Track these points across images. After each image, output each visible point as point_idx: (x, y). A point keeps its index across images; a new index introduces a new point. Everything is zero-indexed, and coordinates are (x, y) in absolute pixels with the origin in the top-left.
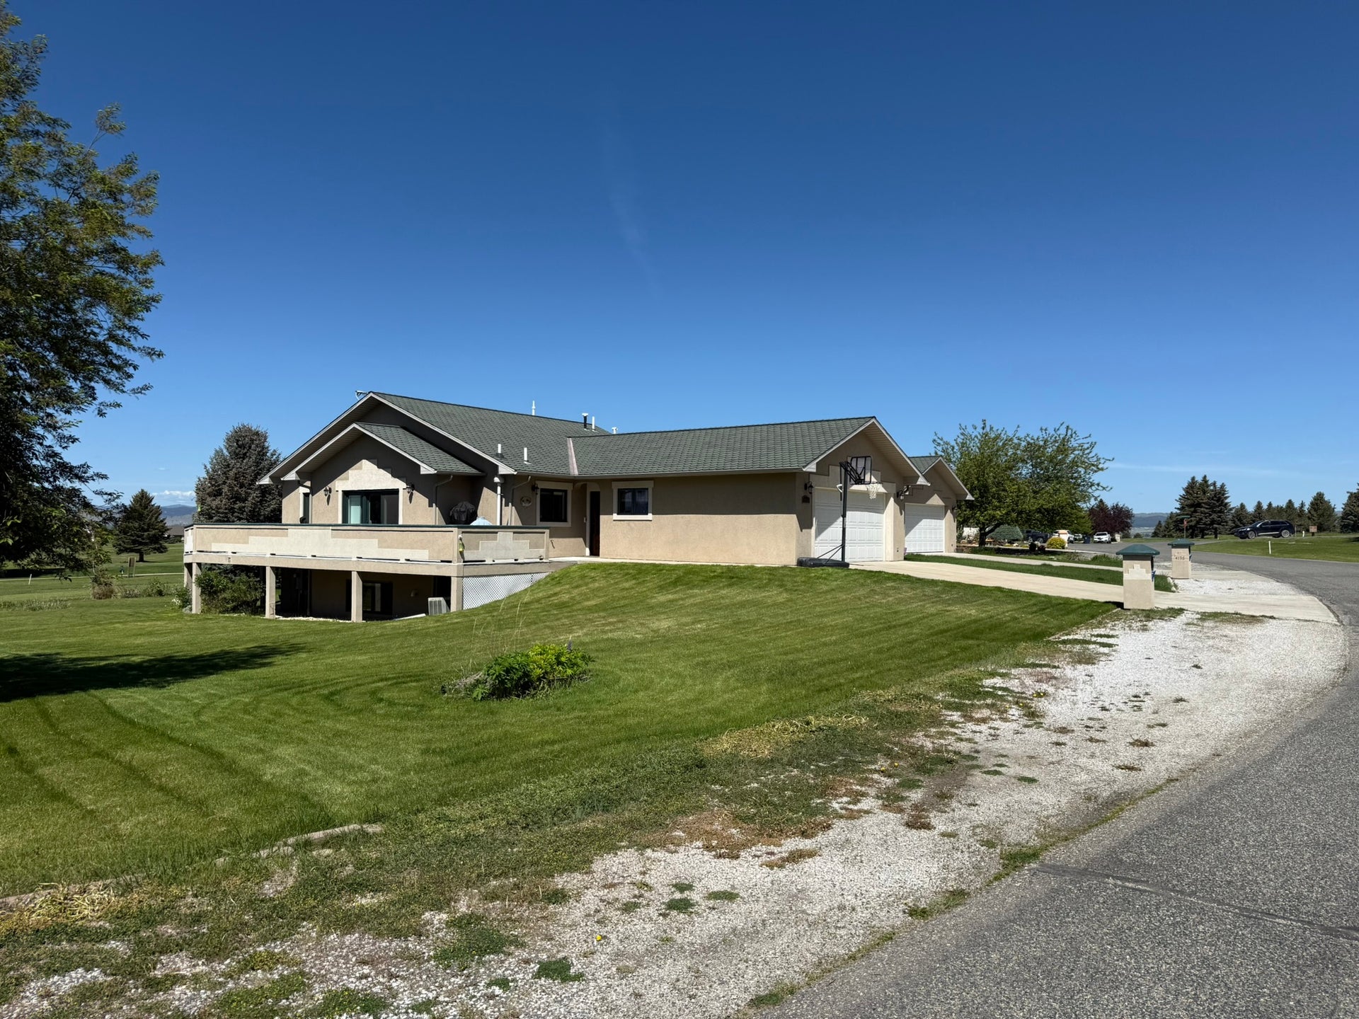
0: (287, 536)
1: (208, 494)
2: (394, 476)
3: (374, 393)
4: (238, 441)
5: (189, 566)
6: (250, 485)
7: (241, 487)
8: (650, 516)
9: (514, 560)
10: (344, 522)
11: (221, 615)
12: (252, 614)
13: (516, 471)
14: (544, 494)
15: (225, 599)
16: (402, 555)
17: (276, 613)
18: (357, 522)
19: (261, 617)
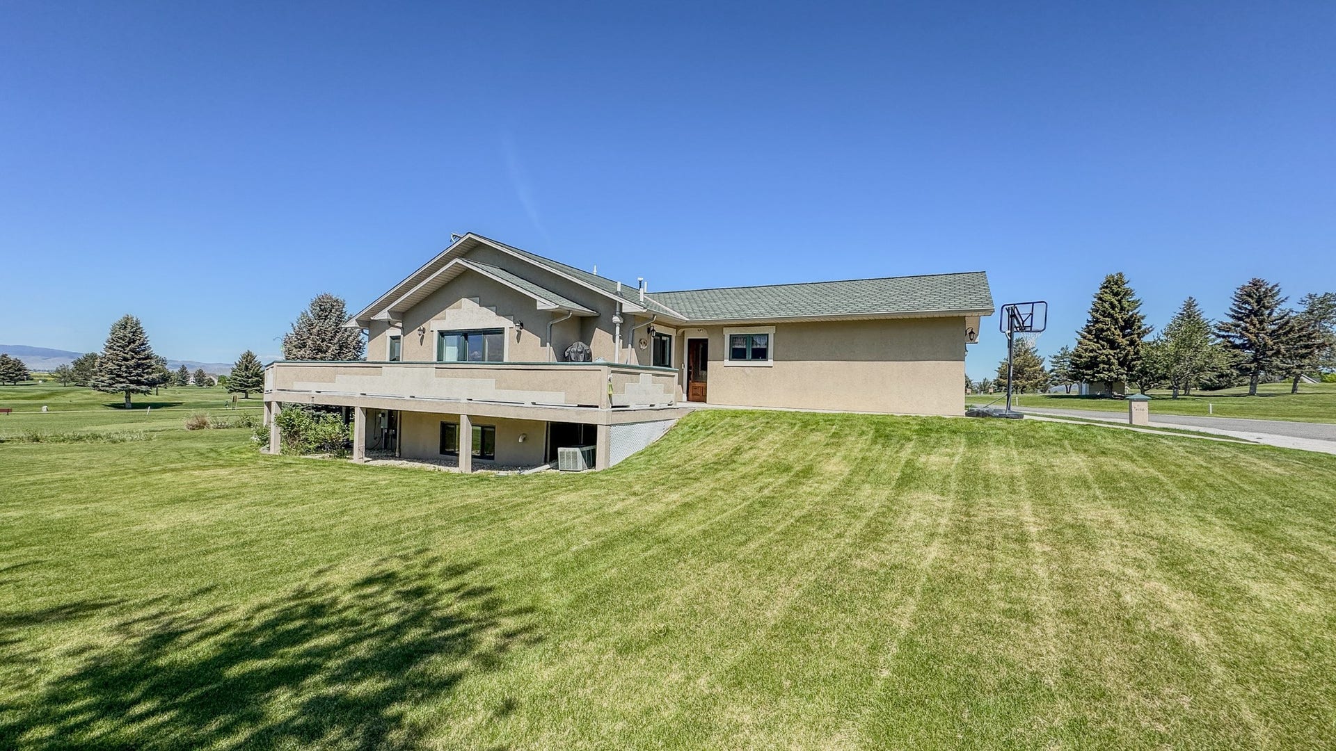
0: (381, 374)
1: (294, 346)
2: (498, 314)
3: (472, 234)
4: (321, 306)
5: (269, 404)
6: (330, 340)
7: (322, 342)
8: (770, 362)
9: (651, 406)
10: (438, 360)
11: (302, 457)
12: (341, 455)
13: (645, 308)
14: (656, 337)
15: (307, 439)
16: (527, 397)
17: (366, 456)
18: (455, 360)
19: (349, 461)
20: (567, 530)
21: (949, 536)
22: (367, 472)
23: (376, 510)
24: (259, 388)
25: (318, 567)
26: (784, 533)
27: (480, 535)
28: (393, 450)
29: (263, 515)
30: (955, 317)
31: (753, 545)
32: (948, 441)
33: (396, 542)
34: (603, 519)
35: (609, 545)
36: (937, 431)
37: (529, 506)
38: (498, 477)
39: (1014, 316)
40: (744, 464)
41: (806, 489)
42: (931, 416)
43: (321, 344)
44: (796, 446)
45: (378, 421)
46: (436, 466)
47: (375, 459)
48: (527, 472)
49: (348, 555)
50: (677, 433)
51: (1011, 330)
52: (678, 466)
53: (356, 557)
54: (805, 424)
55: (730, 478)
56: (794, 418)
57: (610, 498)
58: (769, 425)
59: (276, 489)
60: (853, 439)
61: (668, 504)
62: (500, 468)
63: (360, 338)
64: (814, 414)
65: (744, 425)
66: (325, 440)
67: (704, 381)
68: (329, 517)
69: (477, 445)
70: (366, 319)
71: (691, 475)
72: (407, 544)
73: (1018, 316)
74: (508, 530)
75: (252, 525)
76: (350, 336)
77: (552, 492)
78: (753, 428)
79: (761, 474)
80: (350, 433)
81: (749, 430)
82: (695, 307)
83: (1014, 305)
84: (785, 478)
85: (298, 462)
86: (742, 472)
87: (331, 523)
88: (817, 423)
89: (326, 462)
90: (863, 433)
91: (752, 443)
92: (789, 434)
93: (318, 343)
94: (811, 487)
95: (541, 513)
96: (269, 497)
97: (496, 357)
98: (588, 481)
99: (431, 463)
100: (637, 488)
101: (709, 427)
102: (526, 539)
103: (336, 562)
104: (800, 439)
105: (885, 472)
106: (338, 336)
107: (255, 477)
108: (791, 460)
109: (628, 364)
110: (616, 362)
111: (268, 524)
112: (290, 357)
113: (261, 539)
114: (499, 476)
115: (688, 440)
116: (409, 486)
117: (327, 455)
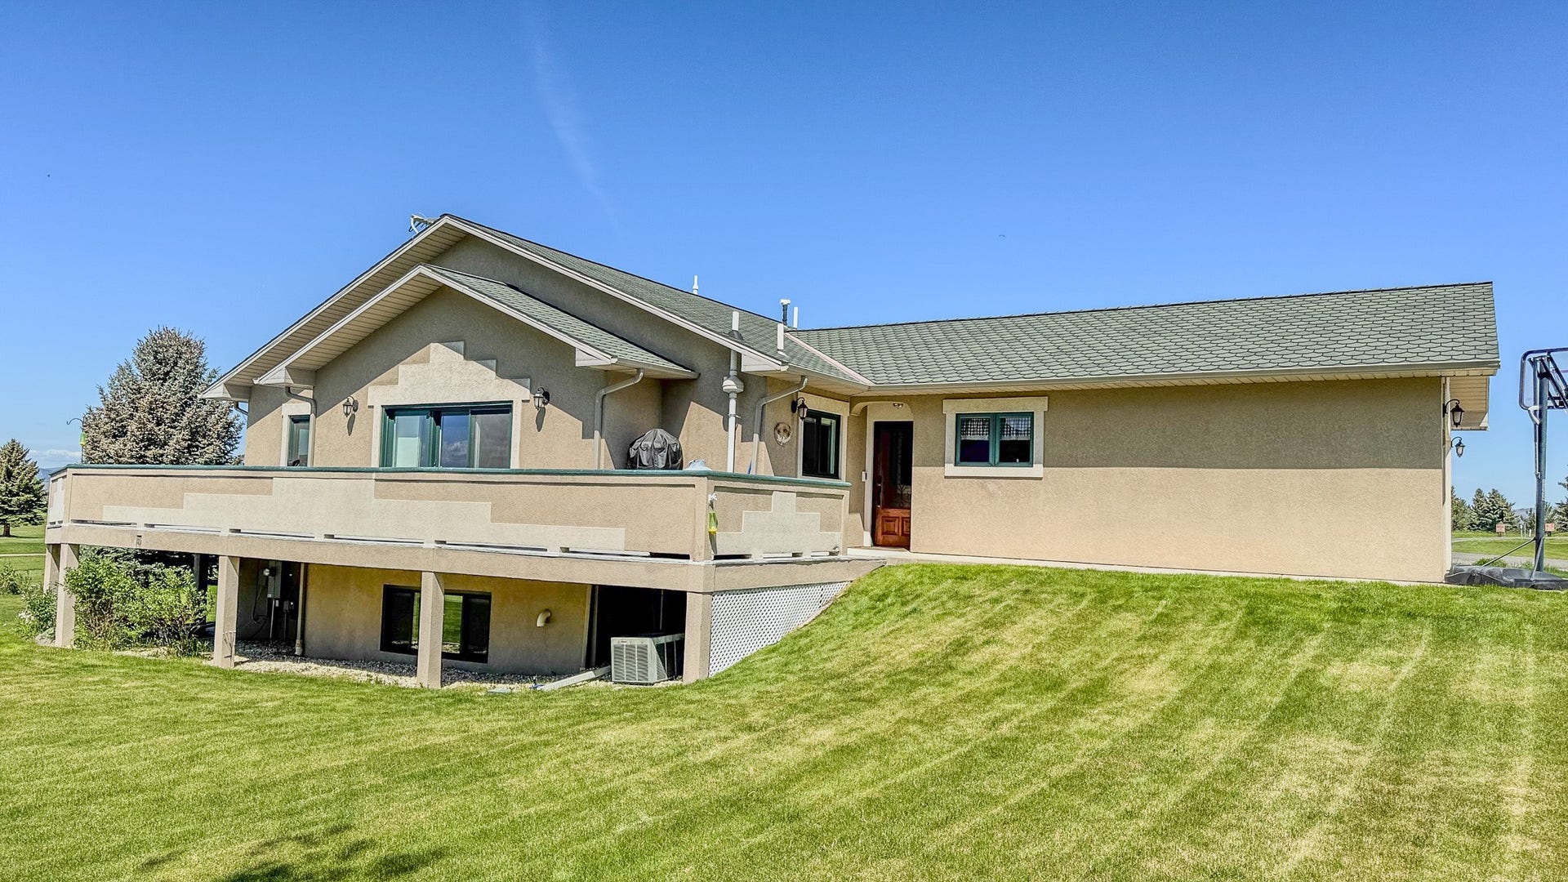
0: (270, 492)
1: (103, 433)
2: (501, 374)
3: (452, 217)
4: (157, 353)
5: (56, 549)
6: (174, 421)
7: (158, 424)
8: (1037, 470)
9: (794, 555)
10: (382, 465)
11: (117, 653)
12: (188, 651)
13: (784, 364)
14: (810, 420)
15: (125, 619)
16: (553, 537)
17: (238, 653)
18: (414, 464)
19: (205, 663)
20: (610, 795)
21: (1346, 819)
22: (239, 684)
23: (253, 754)
24: (30, 515)
25: (149, 855)
26: (1022, 807)
27: (447, 803)
28: (291, 642)
29: (46, 762)
30: (1421, 378)
31: (958, 829)
32: (1394, 635)
33: (290, 814)
34: (682, 774)
35: (685, 823)
36: (1376, 613)
37: (544, 751)
38: (492, 696)
39: (1547, 375)
40: (971, 673)
41: (1084, 724)
42: (1368, 581)
43: (156, 429)
44: (1078, 640)
45: (262, 582)
46: (372, 674)
47: (254, 659)
48: (549, 687)
49: (202, 835)
50: (845, 609)
51: (1541, 403)
52: (839, 676)
53: (217, 839)
54: (1104, 596)
55: (937, 701)
56: (1084, 583)
57: (701, 736)
58: (1028, 597)
59: (68, 713)
60: (1200, 627)
61: (809, 748)
62: (499, 676)
63: (231, 417)
64: (1125, 576)
65: (980, 596)
66: (161, 620)
67: (907, 505)
68: (169, 766)
69: (455, 633)
70: (244, 381)
71: (864, 694)
72: (311, 816)
73: (1555, 376)
74: (502, 797)
75: (29, 779)
76: (212, 413)
77: (591, 725)
78: (996, 601)
79: (1001, 693)
80: (208, 607)
81: (988, 606)
82: (889, 360)
83: (1549, 351)
84: (1048, 702)
85: (107, 663)
86: (962, 688)
87: (171, 777)
88: (1129, 594)
89: (161, 663)
90: (1221, 615)
91: (990, 633)
92: (1069, 614)
93: (149, 426)
94: (1094, 721)
95: (566, 764)
96: (53, 728)
97: (497, 458)
98: (664, 702)
99: (364, 669)
100: (756, 716)
101: (909, 598)
102: (532, 810)
103: (181, 848)
104: (1090, 625)
105: (1251, 693)
106: (189, 412)
107: (30, 690)
108: (1066, 666)
109: (753, 473)
110: (730, 470)
111: (55, 778)
112: (96, 458)
113: (45, 805)
114: (495, 694)
115: (865, 625)
116: (318, 712)
117: (163, 650)
